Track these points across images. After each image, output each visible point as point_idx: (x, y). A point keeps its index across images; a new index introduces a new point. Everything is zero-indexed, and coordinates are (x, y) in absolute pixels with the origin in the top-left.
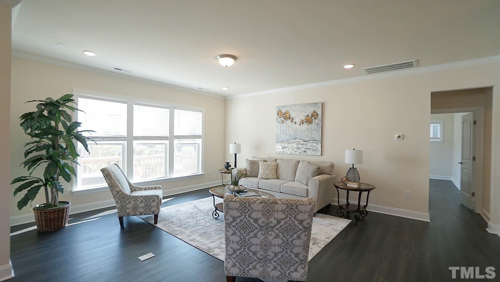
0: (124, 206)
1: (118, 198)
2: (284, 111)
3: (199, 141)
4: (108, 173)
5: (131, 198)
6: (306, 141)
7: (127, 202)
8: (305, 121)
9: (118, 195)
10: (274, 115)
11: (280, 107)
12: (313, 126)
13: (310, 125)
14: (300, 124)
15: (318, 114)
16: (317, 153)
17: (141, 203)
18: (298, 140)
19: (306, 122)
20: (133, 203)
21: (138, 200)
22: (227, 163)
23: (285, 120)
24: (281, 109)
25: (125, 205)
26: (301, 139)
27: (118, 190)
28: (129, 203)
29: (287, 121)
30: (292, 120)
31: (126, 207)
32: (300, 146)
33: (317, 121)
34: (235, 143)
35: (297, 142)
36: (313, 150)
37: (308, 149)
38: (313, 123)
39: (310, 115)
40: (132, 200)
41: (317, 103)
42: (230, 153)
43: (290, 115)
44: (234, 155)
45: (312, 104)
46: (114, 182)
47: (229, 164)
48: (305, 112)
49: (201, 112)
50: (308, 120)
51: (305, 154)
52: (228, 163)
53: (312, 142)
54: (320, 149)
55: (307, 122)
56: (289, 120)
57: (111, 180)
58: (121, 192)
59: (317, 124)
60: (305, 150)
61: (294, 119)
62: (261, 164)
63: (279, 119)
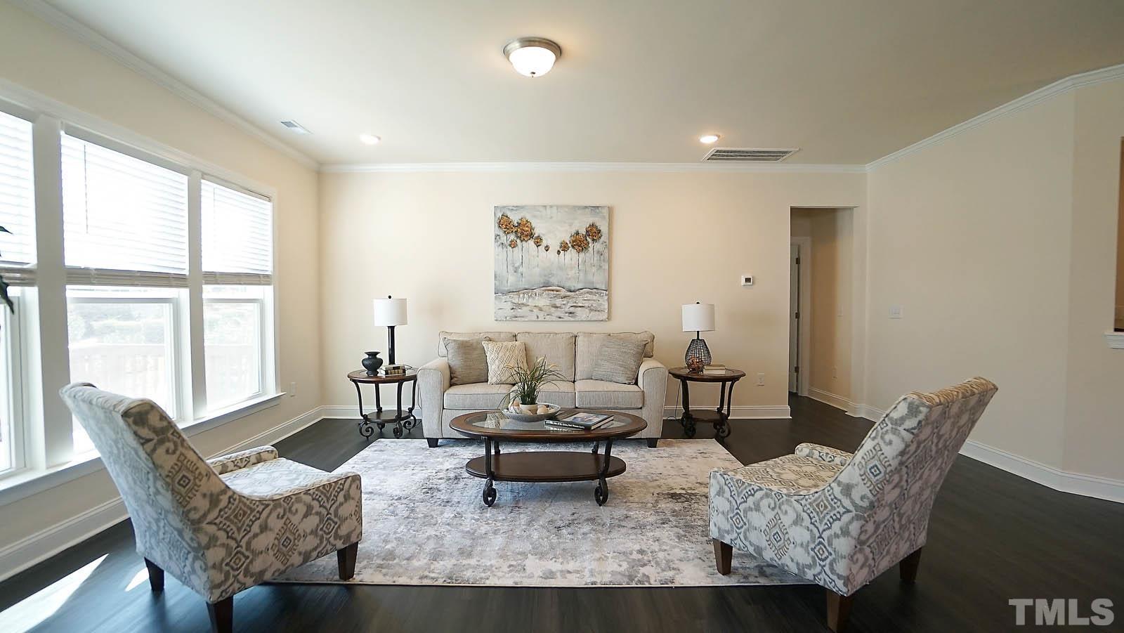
0: (243, 550)
1: (217, 521)
2: (515, 218)
3: (266, 293)
4: (165, 424)
5: (270, 507)
6: (573, 289)
7: (256, 528)
8: (570, 245)
9: (217, 510)
10: (491, 228)
11: (504, 207)
12: (590, 255)
13: (582, 255)
14: (559, 251)
15: (600, 231)
16: (599, 315)
17: (305, 516)
18: (554, 288)
19: (573, 246)
20: (276, 524)
21: (294, 509)
22: (369, 354)
23: (518, 241)
24: (509, 214)
25: (248, 544)
26: (562, 285)
27: (216, 490)
28: (262, 532)
29: (524, 242)
30: (538, 242)
31: (253, 552)
32: (558, 302)
33: (598, 246)
34: (390, 297)
35: (552, 292)
36: (591, 310)
37: (580, 309)
38: (591, 249)
39: (583, 231)
40: (274, 515)
41: (598, 207)
42: (376, 324)
43: (532, 229)
44: (386, 332)
45: (586, 207)
46: (194, 458)
47: (378, 356)
48: (571, 225)
49: (270, 201)
50: (579, 243)
51: (572, 319)
52: (373, 355)
53: (588, 293)
54: (606, 306)
55: (576, 247)
56: (531, 242)
57: (180, 449)
58: (230, 493)
59: (598, 252)
60: (572, 309)
61: (543, 238)
62: (488, 347)
63: (504, 238)
